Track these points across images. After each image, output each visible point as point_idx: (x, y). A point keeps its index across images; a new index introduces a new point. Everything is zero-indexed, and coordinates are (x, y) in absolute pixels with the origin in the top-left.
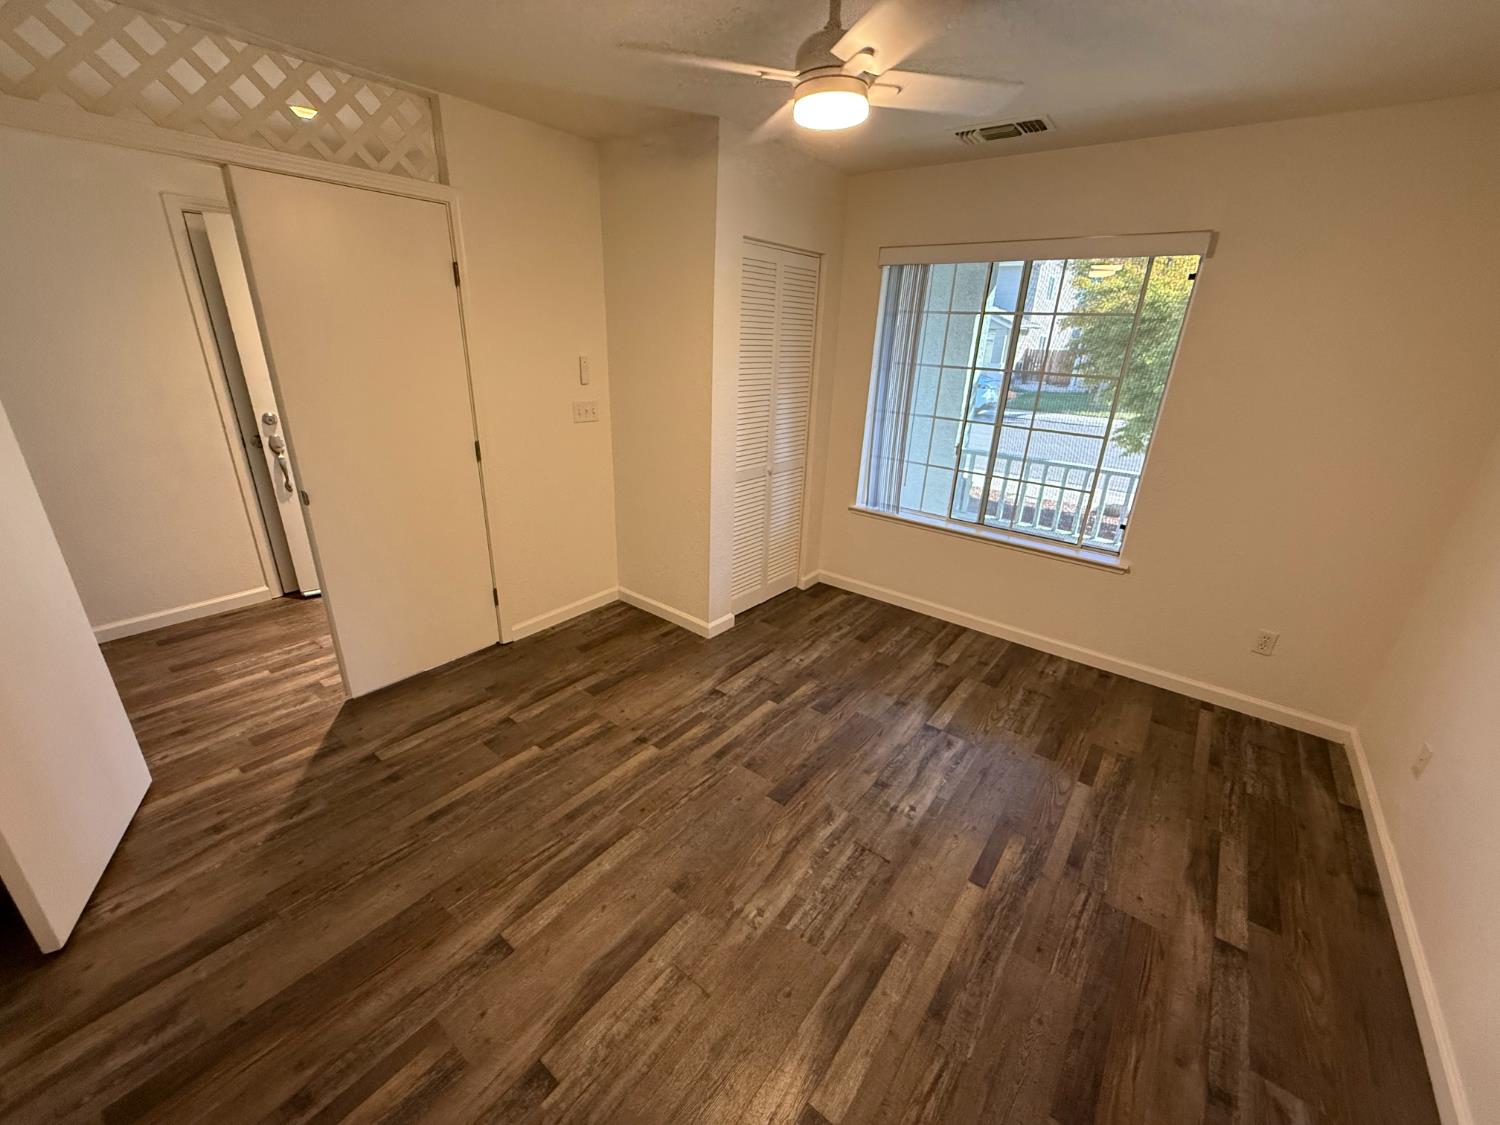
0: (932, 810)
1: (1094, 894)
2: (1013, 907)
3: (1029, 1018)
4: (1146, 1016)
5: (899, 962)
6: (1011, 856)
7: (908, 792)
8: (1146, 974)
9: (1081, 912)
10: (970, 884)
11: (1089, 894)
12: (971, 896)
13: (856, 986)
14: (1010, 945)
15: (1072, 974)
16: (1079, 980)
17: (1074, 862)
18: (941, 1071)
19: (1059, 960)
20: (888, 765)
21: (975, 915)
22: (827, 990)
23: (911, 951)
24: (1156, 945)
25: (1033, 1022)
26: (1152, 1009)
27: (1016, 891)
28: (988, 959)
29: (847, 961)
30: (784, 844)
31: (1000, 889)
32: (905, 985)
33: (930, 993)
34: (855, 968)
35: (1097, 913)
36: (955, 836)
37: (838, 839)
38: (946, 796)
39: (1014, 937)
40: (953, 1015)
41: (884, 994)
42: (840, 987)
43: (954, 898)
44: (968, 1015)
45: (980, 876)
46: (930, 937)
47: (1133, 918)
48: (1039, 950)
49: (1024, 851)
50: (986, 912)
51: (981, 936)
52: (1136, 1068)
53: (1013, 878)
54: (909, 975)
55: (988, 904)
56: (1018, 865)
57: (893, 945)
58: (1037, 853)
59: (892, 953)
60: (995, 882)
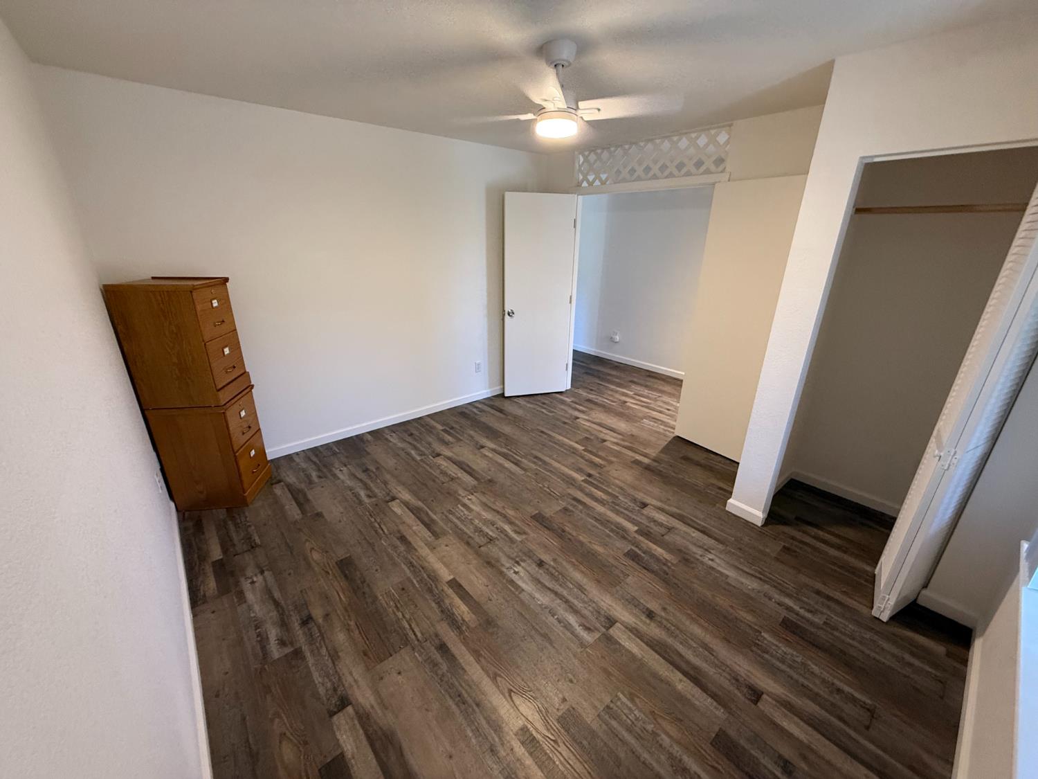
0: (512, 582)
1: (416, 642)
2: (430, 591)
3: (380, 567)
4: (349, 616)
5: (426, 534)
6: (462, 610)
7: (532, 576)
8: (363, 634)
9: (410, 626)
10: (452, 577)
11: (418, 640)
12: (446, 575)
13: (426, 519)
14: (412, 577)
15: (385, 596)
16: (381, 598)
17: (443, 648)
18: (384, 532)
19: (393, 594)
20: (561, 574)
21: (434, 571)
22: (428, 510)
23: (429, 539)
24: (371, 656)
25: (378, 567)
26: (349, 622)
27: (438, 598)
28: (411, 565)
29: (436, 518)
30: (504, 512)
31: (442, 590)
32: (417, 532)
33: (410, 539)
34: (433, 521)
35: (405, 635)
36: (487, 586)
37: (501, 532)
38: (523, 596)
39: (415, 582)
40: (398, 543)
41: (418, 525)
42: (427, 514)
43: (447, 565)
44: (395, 548)
45: (455, 585)
46: (433, 548)
47: (391, 656)
48: (403, 589)
49: (464, 620)
50: (434, 578)
51: (423, 568)
52: (339, 595)
53: (447, 602)
54: (420, 535)
55: (437, 580)
56: (454, 610)
57: (436, 535)
58: (459, 628)
59: (432, 533)
60: (450, 591)
